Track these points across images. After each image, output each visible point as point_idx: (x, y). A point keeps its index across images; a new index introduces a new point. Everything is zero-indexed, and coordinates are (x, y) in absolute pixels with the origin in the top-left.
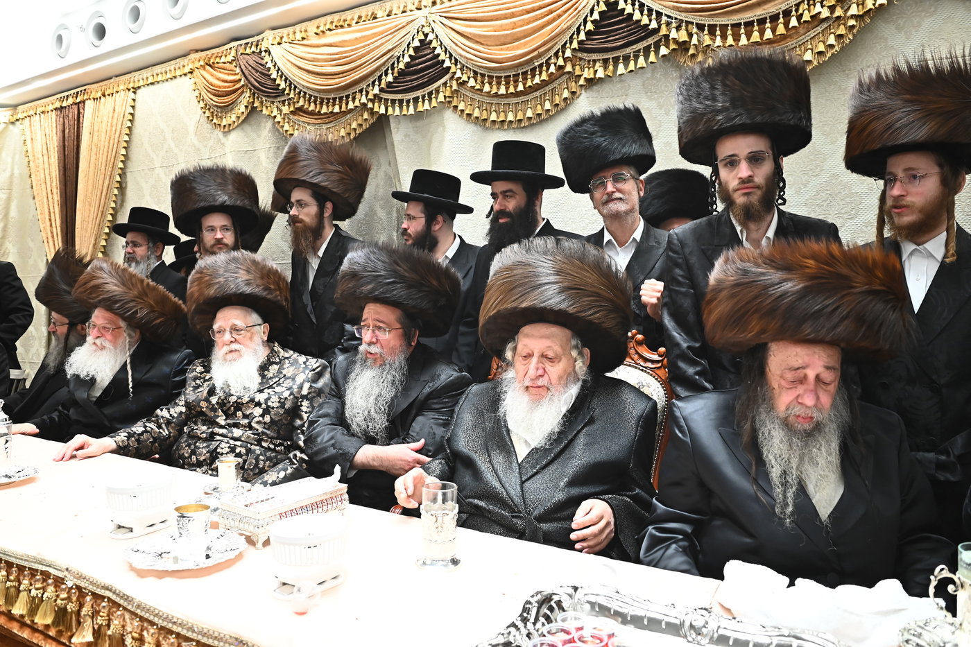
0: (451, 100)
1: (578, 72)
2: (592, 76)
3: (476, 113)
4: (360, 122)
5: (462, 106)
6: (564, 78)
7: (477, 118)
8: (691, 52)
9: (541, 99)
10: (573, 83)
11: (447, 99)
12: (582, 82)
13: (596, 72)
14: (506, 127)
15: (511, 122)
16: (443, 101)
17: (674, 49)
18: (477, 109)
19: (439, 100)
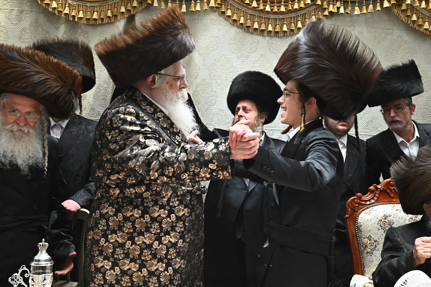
0: (220, 6)
1: (326, 6)
2: (336, 11)
3: (242, 20)
4: (129, 8)
5: (229, 13)
6: (315, 7)
7: (242, 24)
8: (404, 7)
9: (294, 20)
10: (320, 13)
11: (217, 6)
12: (326, 13)
13: (338, 8)
14: (266, 34)
15: (270, 32)
16: (214, 6)
17: (393, 4)
18: (242, 18)
19: (210, 5)
